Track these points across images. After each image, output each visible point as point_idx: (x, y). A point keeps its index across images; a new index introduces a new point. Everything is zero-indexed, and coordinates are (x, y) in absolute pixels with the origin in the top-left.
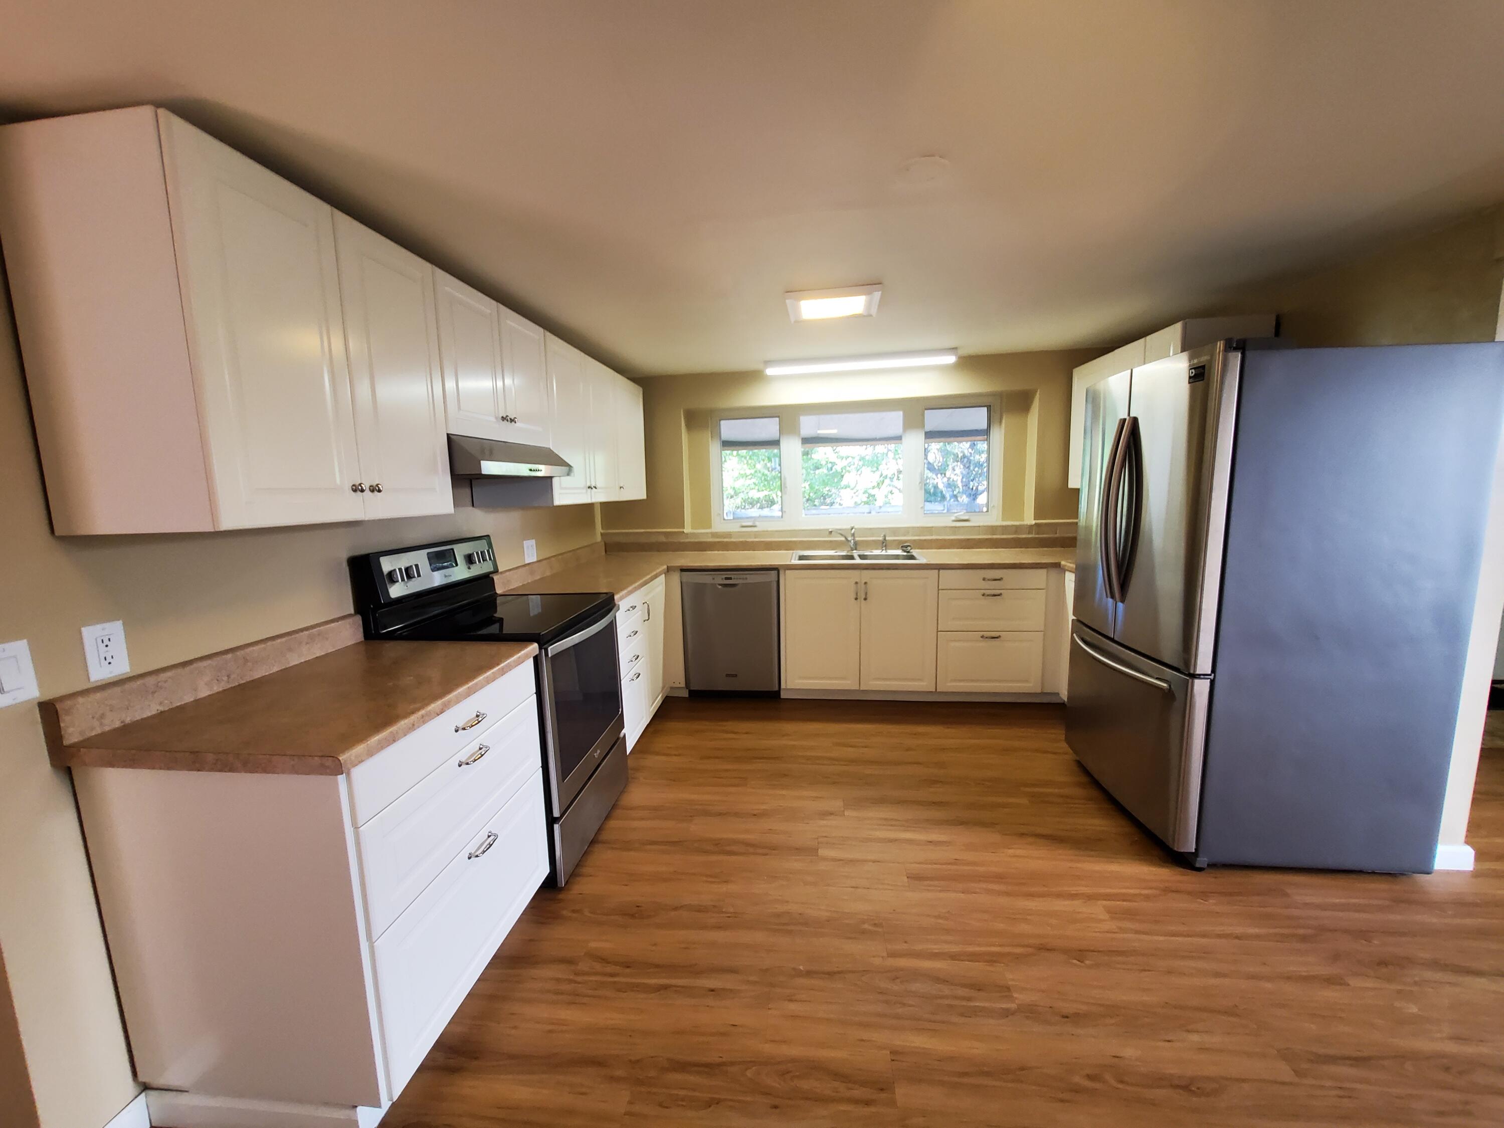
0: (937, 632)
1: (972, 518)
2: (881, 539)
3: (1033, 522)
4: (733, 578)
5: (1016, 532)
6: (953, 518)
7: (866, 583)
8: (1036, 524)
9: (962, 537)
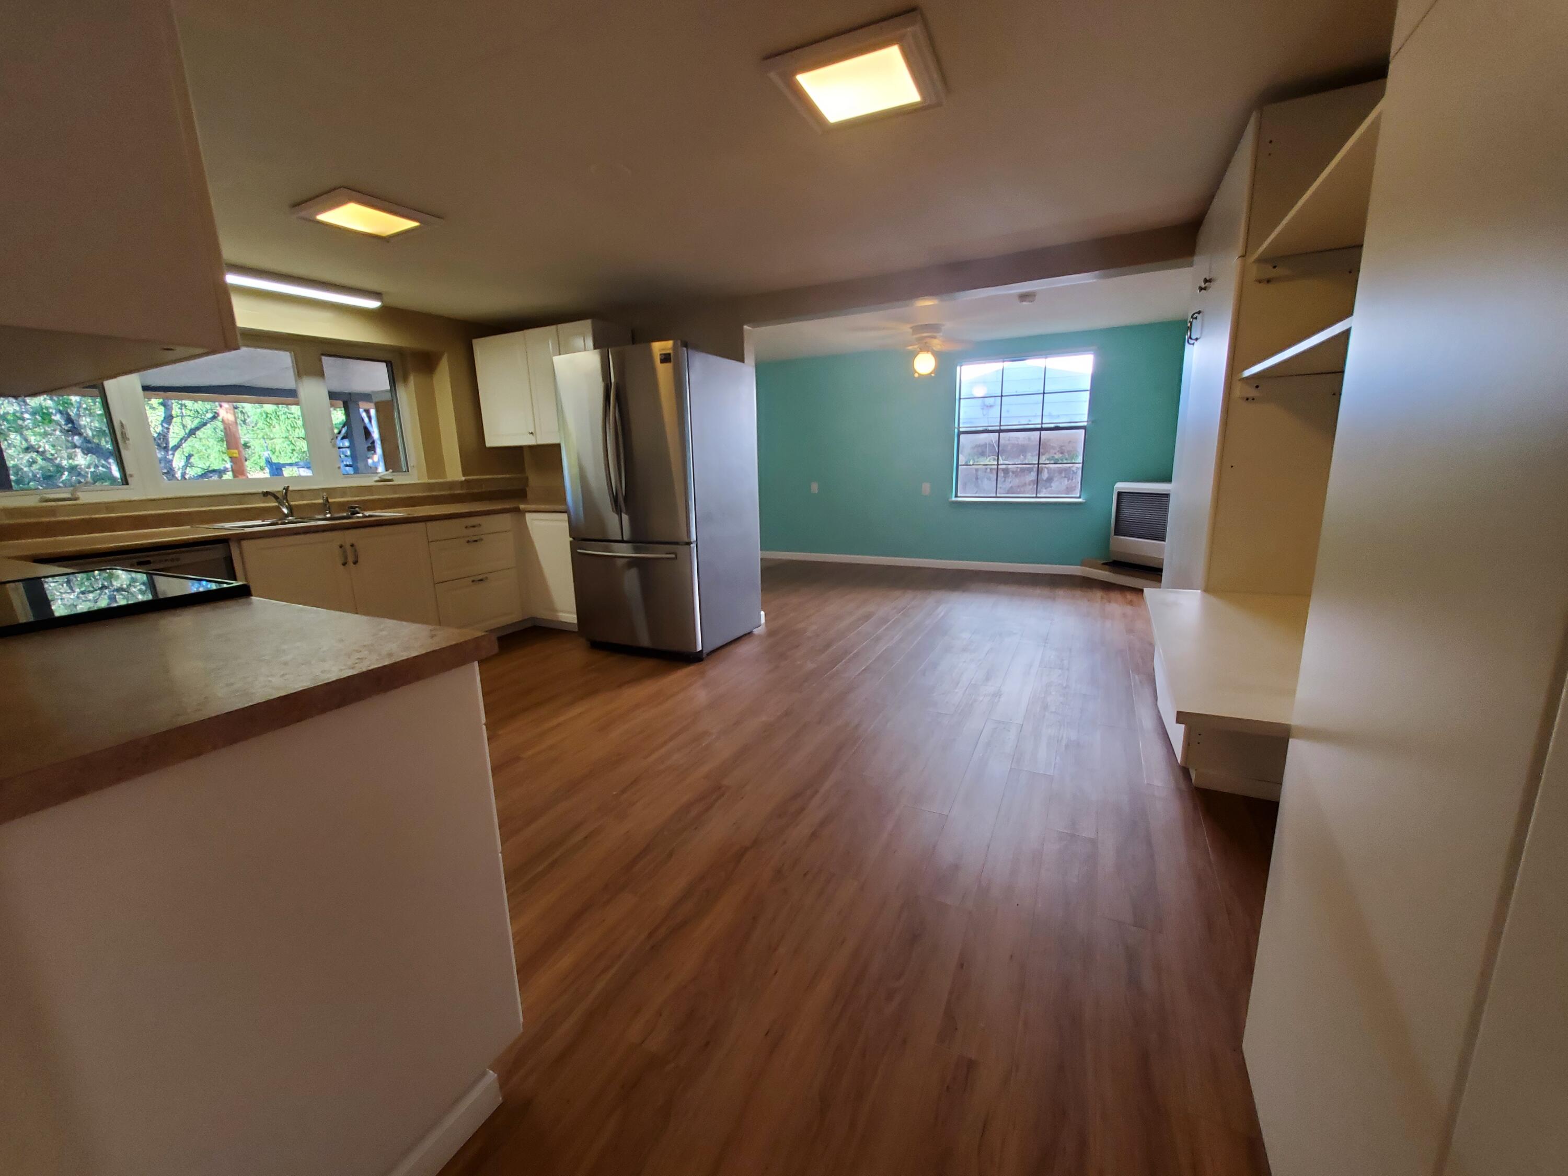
0: (435, 584)
1: (394, 478)
2: (321, 501)
3: (463, 478)
4: (152, 561)
5: (450, 489)
6: (377, 478)
7: (352, 545)
8: (465, 480)
9: (404, 495)
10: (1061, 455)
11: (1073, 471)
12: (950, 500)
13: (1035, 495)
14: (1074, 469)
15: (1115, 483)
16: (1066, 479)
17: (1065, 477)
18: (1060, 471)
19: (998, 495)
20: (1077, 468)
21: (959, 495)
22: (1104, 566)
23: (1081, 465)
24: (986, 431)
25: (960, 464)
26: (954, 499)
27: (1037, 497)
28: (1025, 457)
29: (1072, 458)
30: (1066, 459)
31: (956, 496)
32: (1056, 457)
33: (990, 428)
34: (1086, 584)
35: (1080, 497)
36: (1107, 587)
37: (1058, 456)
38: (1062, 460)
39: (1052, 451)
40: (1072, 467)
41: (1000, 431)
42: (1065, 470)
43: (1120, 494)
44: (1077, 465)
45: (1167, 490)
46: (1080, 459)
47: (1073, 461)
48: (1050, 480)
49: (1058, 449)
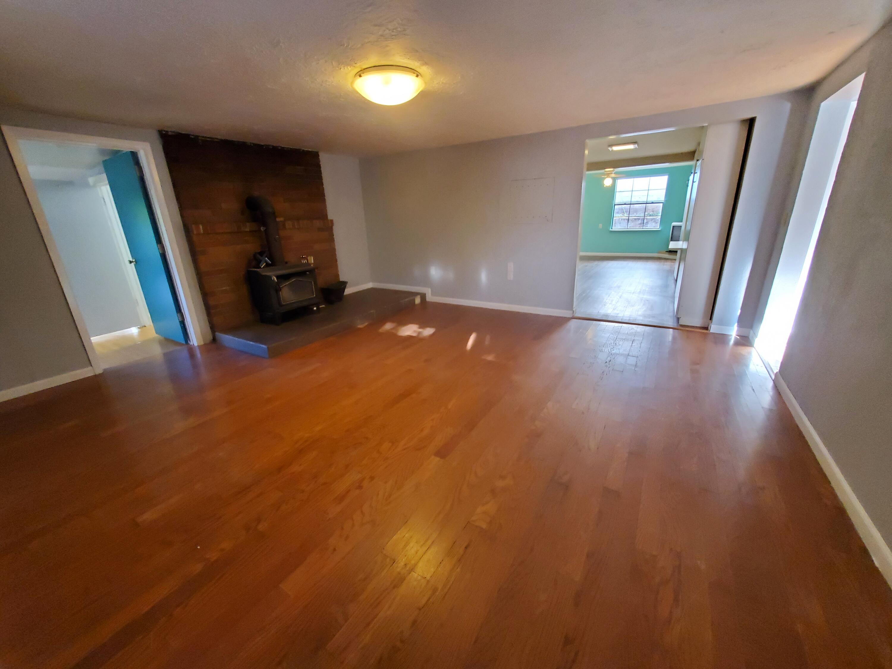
10: (652, 213)
11: (657, 220)
12: (610, 230)
13: (642, 228)
14: (658, 219)
15: (672, 223)
16: (654, 223)
17: (654, 222)
18: (652, 220)
19: (628, 228)
20: (659, 218)
21: (613, 228)
22: (667, 253)
23: (660, 217)
24: (625, 204)
25: (614, 216)
26: (611, 230)
27: (643, 229)
28: (637, 214)
29: (657, 214)
30: (655, 214)
31: (612, 229)
32: (650, 213)
33: (627, 203)
34: (659, 259)
35: (659, 228)
36: (666, 259)
37: (651, 213)
38: (653, 215)
39: (649, 211)
40: (657, 218)
41: (631, 204)
42: (654, 219)
43: (673, 227)
44: (659, 217)
45: (681, 225)
46: (660, 215)
47: (658, 215)
48: (647, 222)
49: (651, 210)
